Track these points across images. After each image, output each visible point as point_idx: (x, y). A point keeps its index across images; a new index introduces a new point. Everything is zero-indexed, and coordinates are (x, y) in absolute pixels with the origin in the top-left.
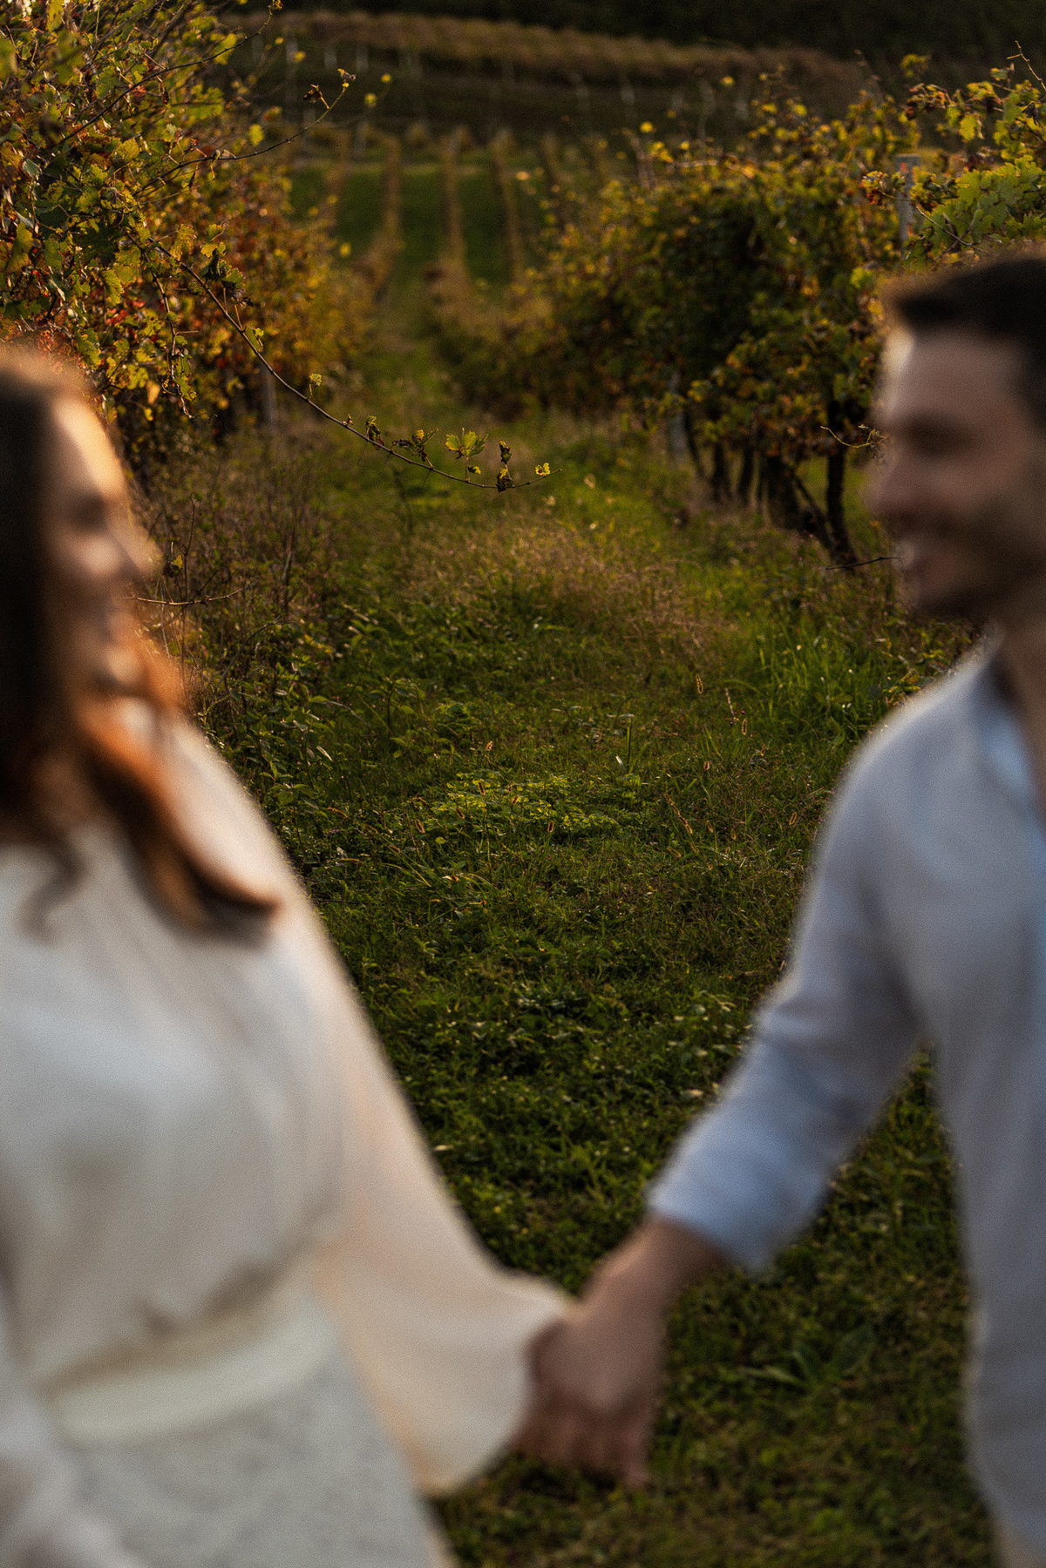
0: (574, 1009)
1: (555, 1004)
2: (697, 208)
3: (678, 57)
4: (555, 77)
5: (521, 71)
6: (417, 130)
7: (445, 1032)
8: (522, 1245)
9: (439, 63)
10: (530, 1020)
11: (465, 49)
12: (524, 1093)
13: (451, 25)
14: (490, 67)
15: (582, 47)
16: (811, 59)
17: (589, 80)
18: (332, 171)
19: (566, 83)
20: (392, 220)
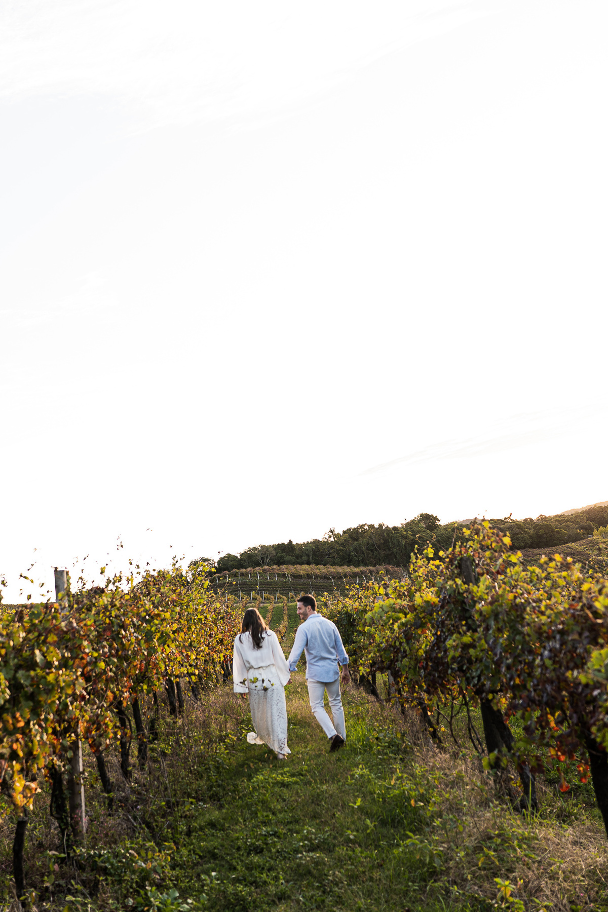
0: (275, 834)
1: (271, 833)
2: (339, 612)
3: (356, 570)
4: (326, 577)
5: (317, 577)
6: (291, 594)
7: (240, 843)
8: (250, 903)
9: (295, 576)
10: (263, 838)
11: (302, 572)
12: (256, 859)
13: (298, 566)
14: (309, 576)
15: (332, 569)
16: (390, 567)
17: (334, 578)
18: (269, 606)
19: (329, 579)
20: (286, 618)
